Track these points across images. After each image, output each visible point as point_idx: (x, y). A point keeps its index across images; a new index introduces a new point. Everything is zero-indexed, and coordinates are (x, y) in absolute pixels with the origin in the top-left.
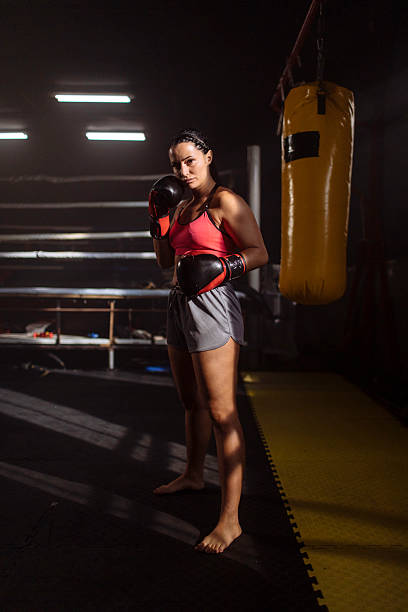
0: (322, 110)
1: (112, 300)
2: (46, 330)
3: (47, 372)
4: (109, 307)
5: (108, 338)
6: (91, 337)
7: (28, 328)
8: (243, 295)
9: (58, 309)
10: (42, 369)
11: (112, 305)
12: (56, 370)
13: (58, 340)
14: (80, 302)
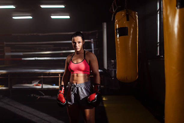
0: (128, 20)
1: (59, 73)
2: (38, 83)
3: (39, 97)
4: (59, 76)
5: (58, 85)
6: (53, 85)
7: (33, 82)
8: (102, 71)
9: (42, 77)
10: (37, 96)
11: (60, 75)
12: (42, 97)
13: (42, 87)
14: (49, 74)
